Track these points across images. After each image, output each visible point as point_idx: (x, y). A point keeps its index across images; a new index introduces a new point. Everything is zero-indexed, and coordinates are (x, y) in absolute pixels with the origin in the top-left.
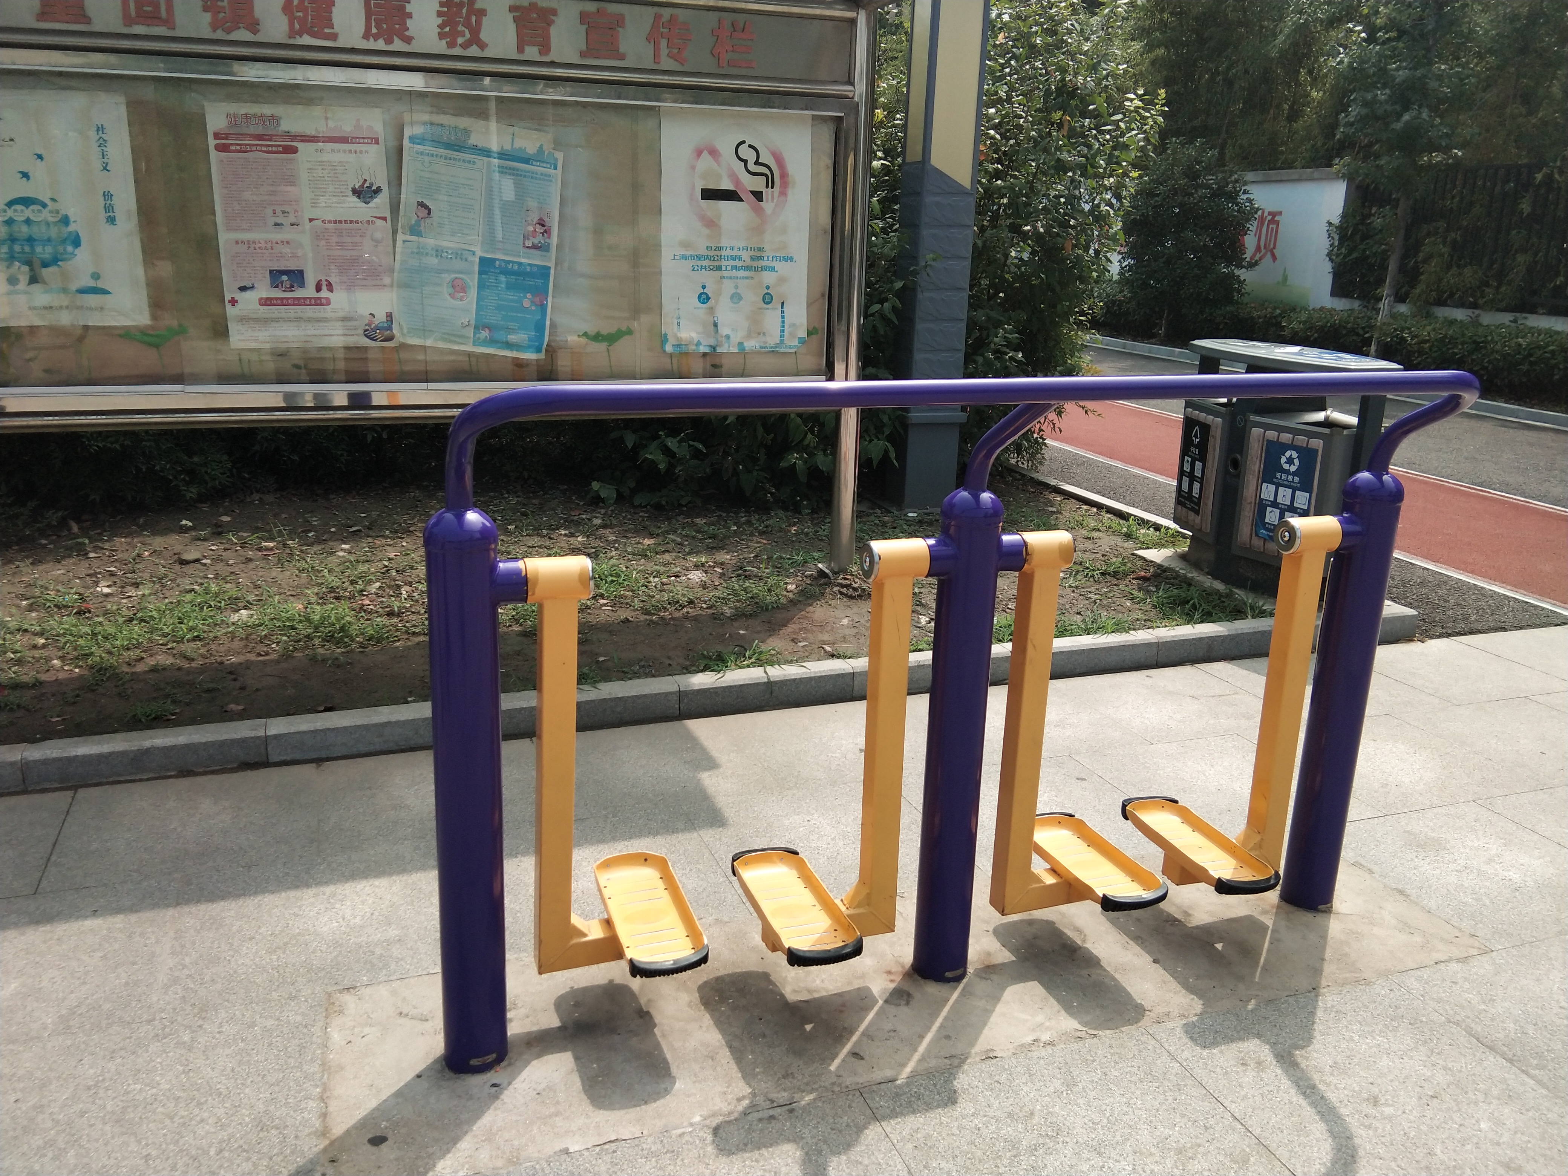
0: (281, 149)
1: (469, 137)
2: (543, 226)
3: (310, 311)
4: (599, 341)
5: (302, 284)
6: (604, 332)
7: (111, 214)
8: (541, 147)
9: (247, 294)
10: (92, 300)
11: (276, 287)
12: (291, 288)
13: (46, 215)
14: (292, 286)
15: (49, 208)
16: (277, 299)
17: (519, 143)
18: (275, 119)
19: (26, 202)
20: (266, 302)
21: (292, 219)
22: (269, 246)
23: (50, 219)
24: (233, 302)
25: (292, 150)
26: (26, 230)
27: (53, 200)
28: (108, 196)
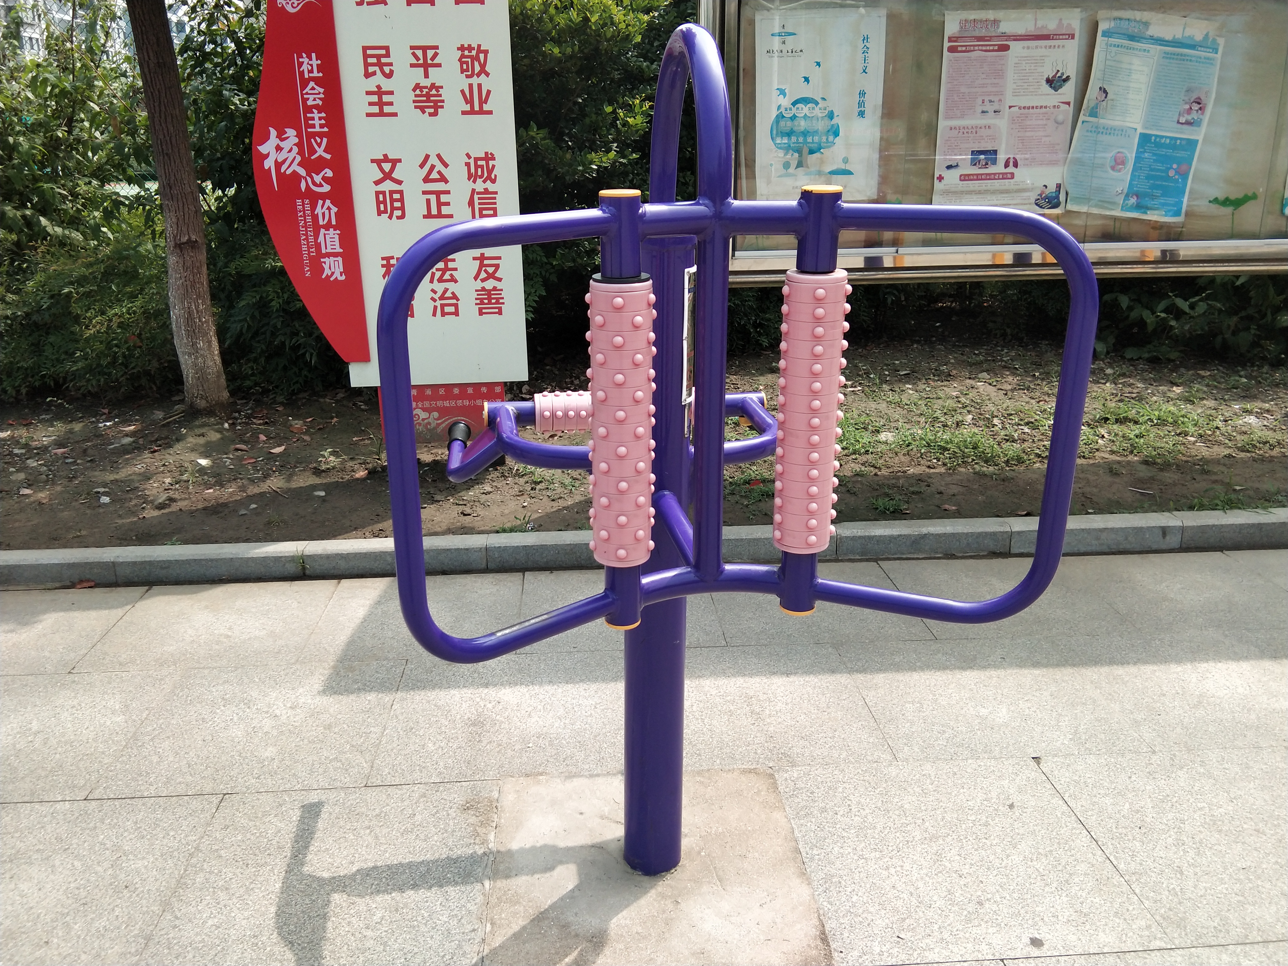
0: (996, 48)
1: (1147, 30)
2: (1199, 103)
3: (997, 184)
4: (1229, 205)
5: (994, 162)
6: (1232, 197)
7: (863, 109)
8: (1207, 35)
9: (952, 171)
10: (841, 179)
11: (975, 165)
12: (986, 166)
13: (817, 112)
14: (987, 164)
15: (820, 106)
16: (973, 175)
17: (1189, 32)
18: (996, 22)
19: (805, 101)
20: (965, 178)
21: (996, 107)
22: (974, 131)
23: (820, 115)
24: (940, 178)
25: (1006, 48)
26: (803, 125)
27: (823, 99)
28: (862, 94)
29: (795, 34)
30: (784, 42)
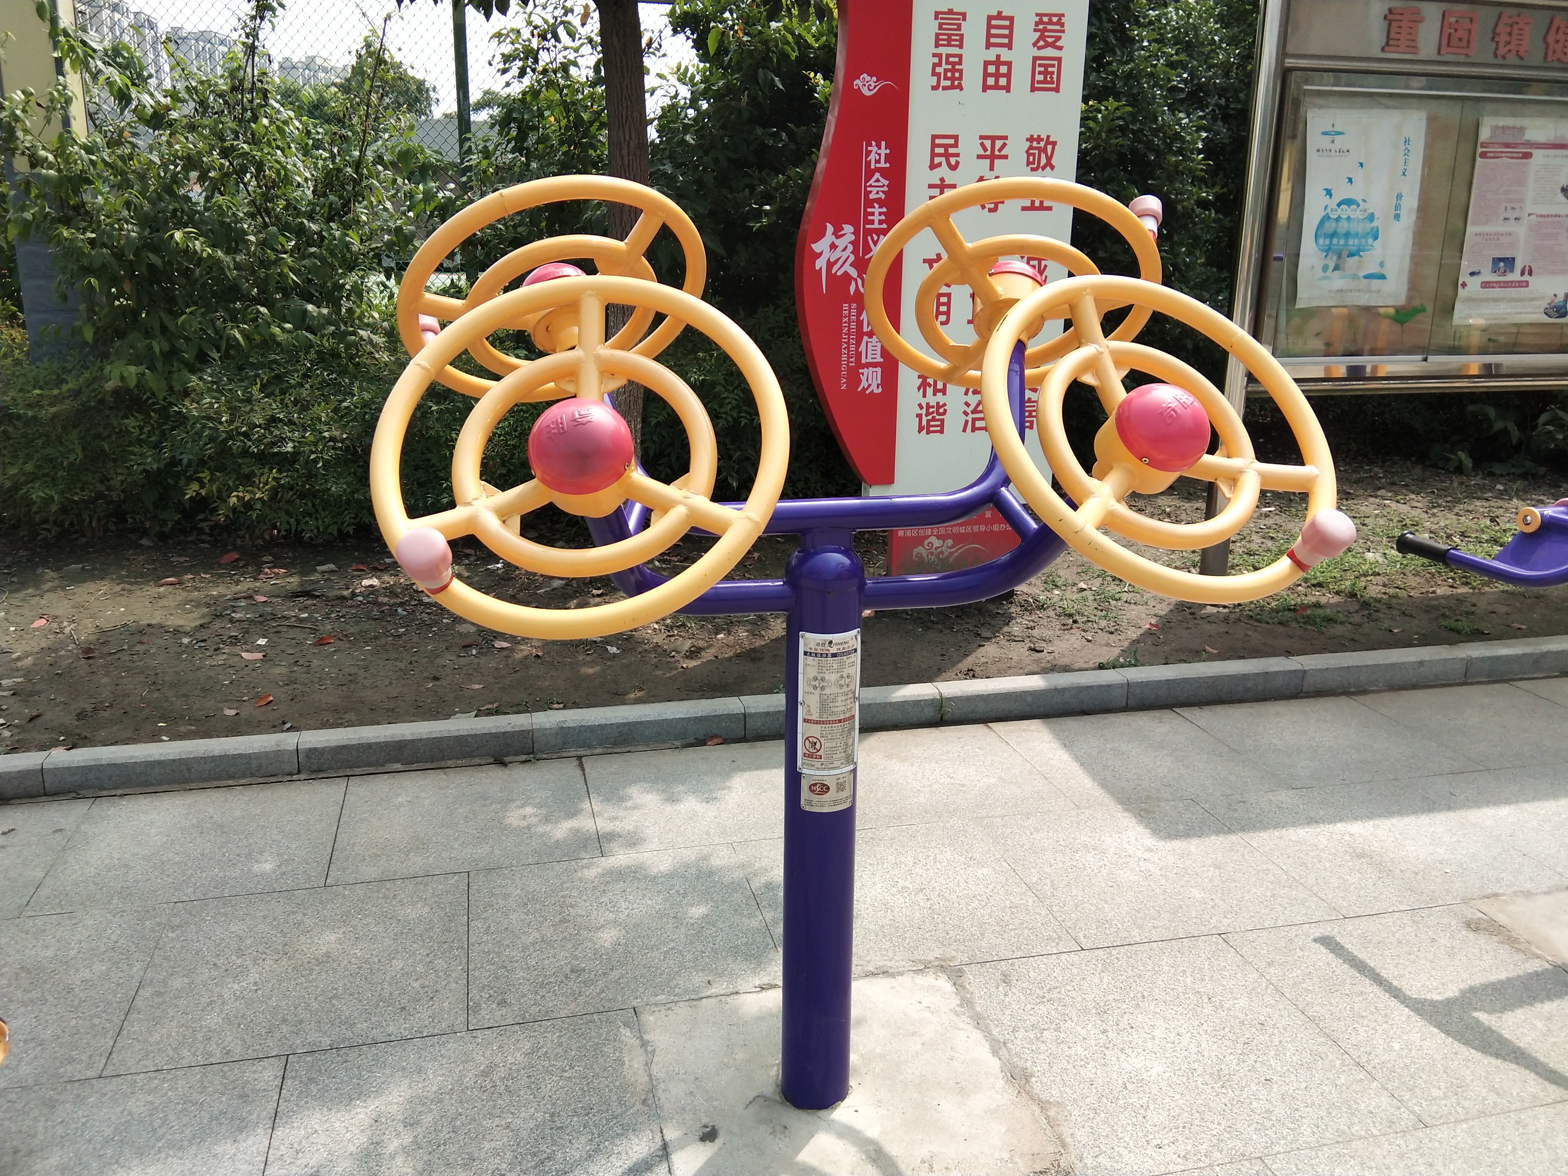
0: (1521, 155)
3: (1513, 292)
5: (1512, 270)
7: (1399, 212)
9: (1475, 278)
10: (1376, 284)
11: (1495, 272)
12: (1505, 273)
13: (1359, 214)
14: (1506, 271)
15: (1361, 207)
16: (1494, 282)
18: (1522, 130)
19: (1348, 202)
20: (1486, 285)
21: (1517, 214)
22: (1496, 238)
23: (1361, 217)
24: (1464, 285)
25: (1527, 156)
26: (1344, 226)
27: (1364, 201)
28: (1399, 196)
29: (1342, 133)
30: (1333, 142)
